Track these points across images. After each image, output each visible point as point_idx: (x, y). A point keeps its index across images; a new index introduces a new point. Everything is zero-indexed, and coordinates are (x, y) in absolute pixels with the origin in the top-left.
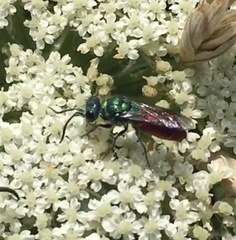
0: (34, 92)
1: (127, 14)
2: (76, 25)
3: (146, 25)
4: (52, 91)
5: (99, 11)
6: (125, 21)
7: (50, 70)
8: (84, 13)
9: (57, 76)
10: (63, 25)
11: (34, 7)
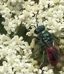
0: (8, 53)
1: (47, 19)
2: (25, 24)
3: (56, 24)
4: (16, 52)
5: (35, 18)
6: (46, 22)
7: (14, 43)
8: (28, 19)
9: (17, 46)
10: (19, 24)
11: (6, 16)
